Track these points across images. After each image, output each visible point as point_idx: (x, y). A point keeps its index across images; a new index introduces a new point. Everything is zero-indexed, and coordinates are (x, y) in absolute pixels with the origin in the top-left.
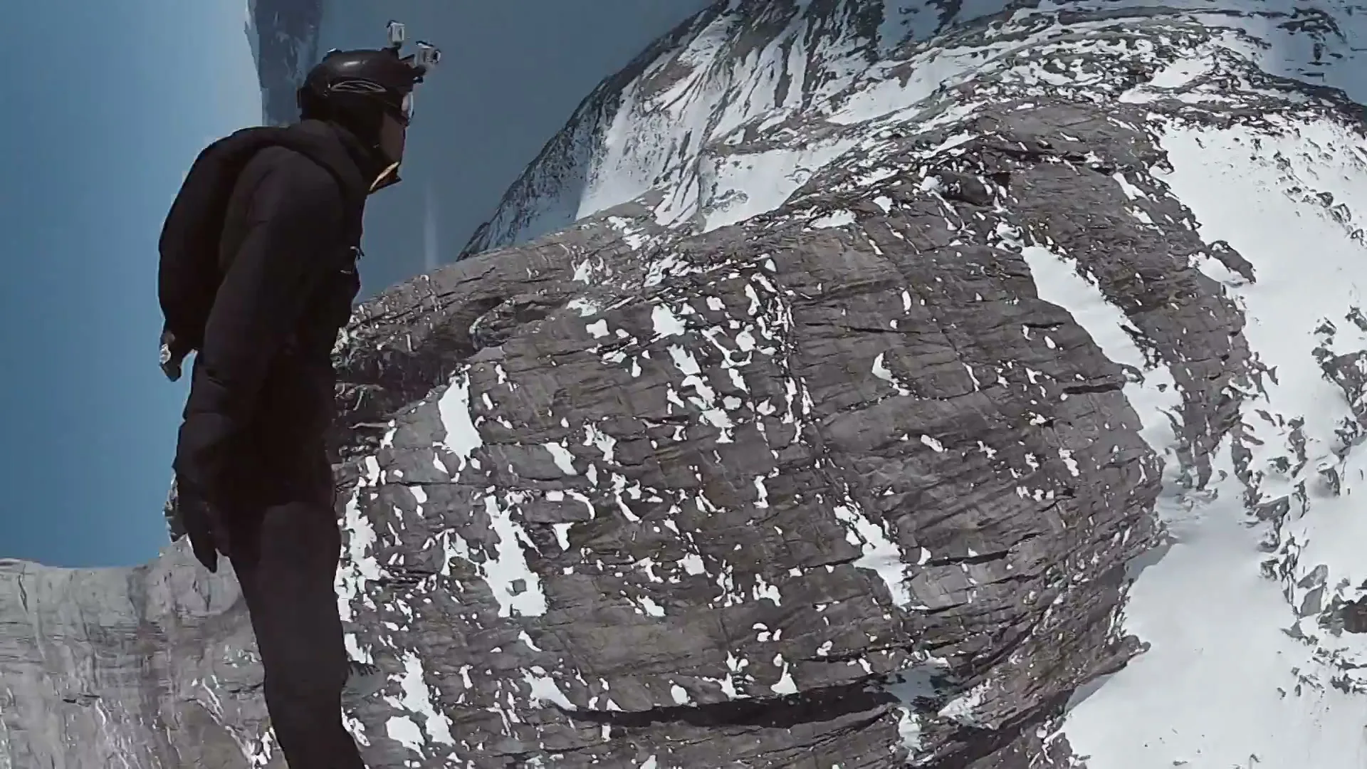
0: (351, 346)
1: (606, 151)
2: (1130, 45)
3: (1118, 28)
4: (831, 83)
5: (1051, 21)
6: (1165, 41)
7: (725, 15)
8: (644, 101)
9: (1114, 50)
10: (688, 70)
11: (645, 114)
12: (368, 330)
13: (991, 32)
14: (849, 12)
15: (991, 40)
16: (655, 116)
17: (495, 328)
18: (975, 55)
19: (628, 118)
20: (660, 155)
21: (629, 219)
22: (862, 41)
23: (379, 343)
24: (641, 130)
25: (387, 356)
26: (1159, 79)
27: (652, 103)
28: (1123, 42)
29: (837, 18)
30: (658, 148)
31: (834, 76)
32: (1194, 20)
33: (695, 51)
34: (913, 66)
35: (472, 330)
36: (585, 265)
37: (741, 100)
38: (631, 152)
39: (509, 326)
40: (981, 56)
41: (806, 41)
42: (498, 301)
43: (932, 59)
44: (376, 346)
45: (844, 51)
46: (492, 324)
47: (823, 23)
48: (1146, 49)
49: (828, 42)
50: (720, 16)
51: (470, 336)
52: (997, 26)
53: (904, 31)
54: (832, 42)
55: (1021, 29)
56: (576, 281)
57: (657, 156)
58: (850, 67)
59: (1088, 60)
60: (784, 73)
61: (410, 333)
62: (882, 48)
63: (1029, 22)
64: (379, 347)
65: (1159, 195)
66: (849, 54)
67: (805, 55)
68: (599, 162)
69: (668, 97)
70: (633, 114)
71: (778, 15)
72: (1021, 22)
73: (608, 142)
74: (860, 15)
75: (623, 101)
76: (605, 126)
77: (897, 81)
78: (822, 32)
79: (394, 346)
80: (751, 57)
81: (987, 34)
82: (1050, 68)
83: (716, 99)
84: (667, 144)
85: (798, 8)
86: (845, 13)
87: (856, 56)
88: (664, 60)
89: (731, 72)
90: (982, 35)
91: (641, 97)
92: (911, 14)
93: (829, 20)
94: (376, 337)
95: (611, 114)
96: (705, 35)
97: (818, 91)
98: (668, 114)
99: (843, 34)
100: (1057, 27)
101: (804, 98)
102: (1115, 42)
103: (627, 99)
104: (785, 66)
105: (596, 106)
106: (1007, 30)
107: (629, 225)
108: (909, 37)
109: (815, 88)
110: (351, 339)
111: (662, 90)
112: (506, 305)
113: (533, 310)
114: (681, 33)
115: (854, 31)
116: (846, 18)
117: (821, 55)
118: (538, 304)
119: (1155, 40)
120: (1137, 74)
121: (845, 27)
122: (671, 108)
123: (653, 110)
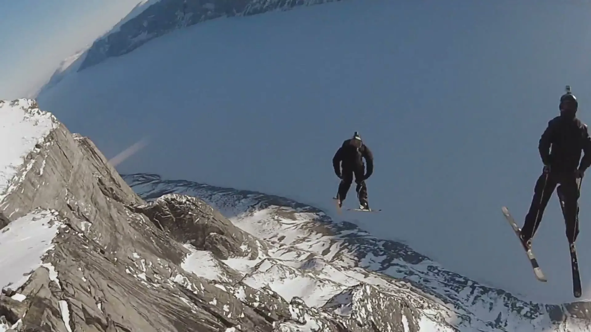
0: (184, 204)
1: (252, 215)
2: (424, 302)
3: (423, 298)
4: (341, 261)
5: (408, 288)
6: (430, 305)
7: (317, 215)
8: (277, 215)
9: (420, 301)
10: (294, 219)
11: (274, 219)
12: (192, 206)
13: (393, 281)
14: (358, 248)
15: (392, 283)
16: (276, 222)
17: (217, 240)
18: (387, 284)
19: (267, 214)
20: (270, 234)
21: (262, 246)
22: (356, 258)
23: (191, 212)
24: (269, 221)
25: (188, 217)
26: (425, 310)
27: (278, 218)
28: (422, 301)
29: (354, 247)
30: (270, 231)
31: (343, 261)
32: (438, 305)
33: (300, 215)
34: (370, 275)
35: (211, 234)
36: (246, 247)
37: (310, 243)
38: (260, 224)
39: (219, 242)
40: (388, 285)
41: (341, 246)
42: (222, 234)
43: (376, 277)
44: (189, 211)
45: (350, 257)
46: (217, 238)
47: (348, 245)
48: (426, 305)
49: (347, 251)
50: (315, 213)
51: (209, 234)
52: (396, 281)
53: (368, 264)
54: (348, 252)
55: (400, 285)
56: (240, 248)
57: (268, 233)
58: (349, 262)
59: (415, 301)
60: (329, 248)
61: (200, 219)
62: (360, 264)
63: (403, 285)
64: (190, 213)
65: (417, 323)
66: (351, 259)
67: (338, 249)
68: (247, 216)
69: (284, 221)
70: (270, 215)
71: (334, 230)
72: (402, 284)
73: (255, 214)
74: (360, 252)
75: (269, 208)
76: (257, 209)
77: (364, 276)
78: (346, 247)
79: (193, 217)
80: (320, 235)
81: (392, 281)
82: (408, 297)
83: (301, 236)
84: (274, 233)
85: (341, 233)
86: (356, 248)
87: (352, 260)
88: (290, 210)
89: (311, 234)
90: (391, 281)
91: (277, 213)
92: (373, 262)
93: (351, 246)
94: (192, 210)
95: (261, 208)
96: (307, 214)
97: (337, 261)
98: (281, 225)
99: (352, 253)
100: (409, 290)
101: (332, 259)
102: (421, 300)
103: (270, 209)
104: (330, 246)
105: (259, 200)
106: (397, 284)
107: (261, 247)
108: (368, 267)
109: (336, 259)
110: (185, 203)
111: (284, 217)
112: (224, 237)
113: (227, 245)
114: (300, 206)
115: (356, 254)
116: (355, 250)
117: (343, 253)
118: (230, 245)
119: (429, 304)
120: (422, 307)
121: (354, 251)
122: (283, 225)
123: (277, 220)
